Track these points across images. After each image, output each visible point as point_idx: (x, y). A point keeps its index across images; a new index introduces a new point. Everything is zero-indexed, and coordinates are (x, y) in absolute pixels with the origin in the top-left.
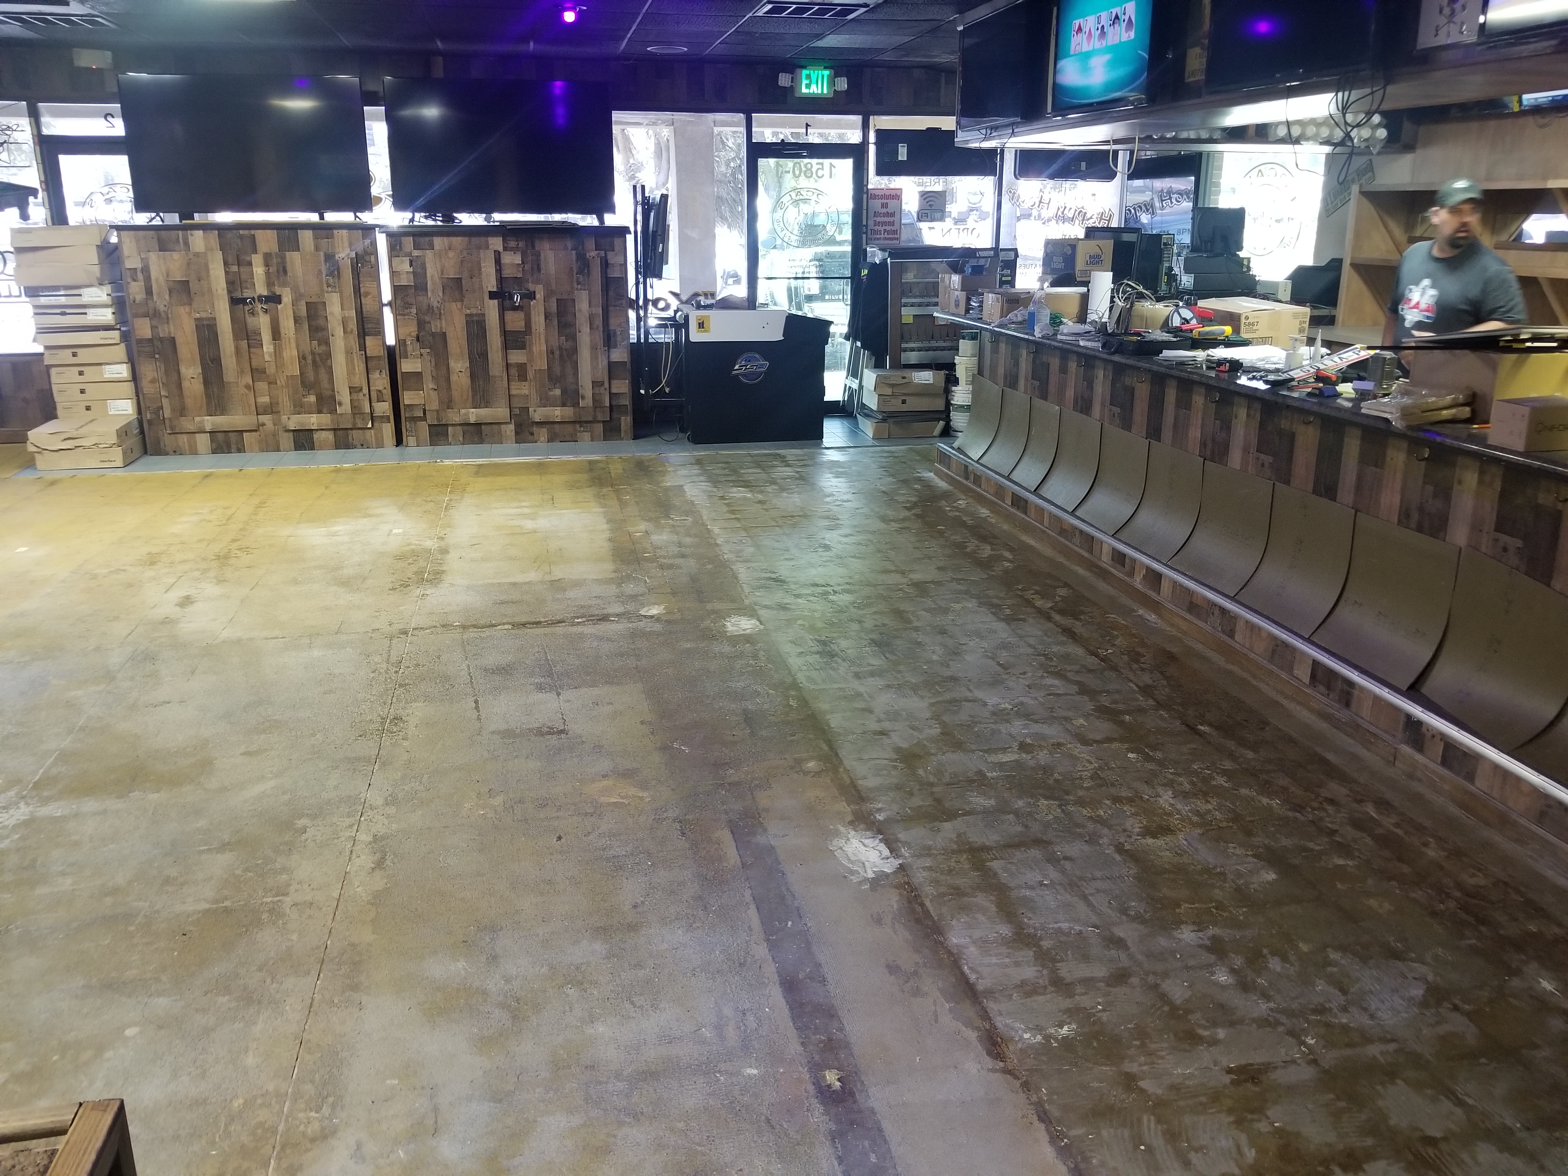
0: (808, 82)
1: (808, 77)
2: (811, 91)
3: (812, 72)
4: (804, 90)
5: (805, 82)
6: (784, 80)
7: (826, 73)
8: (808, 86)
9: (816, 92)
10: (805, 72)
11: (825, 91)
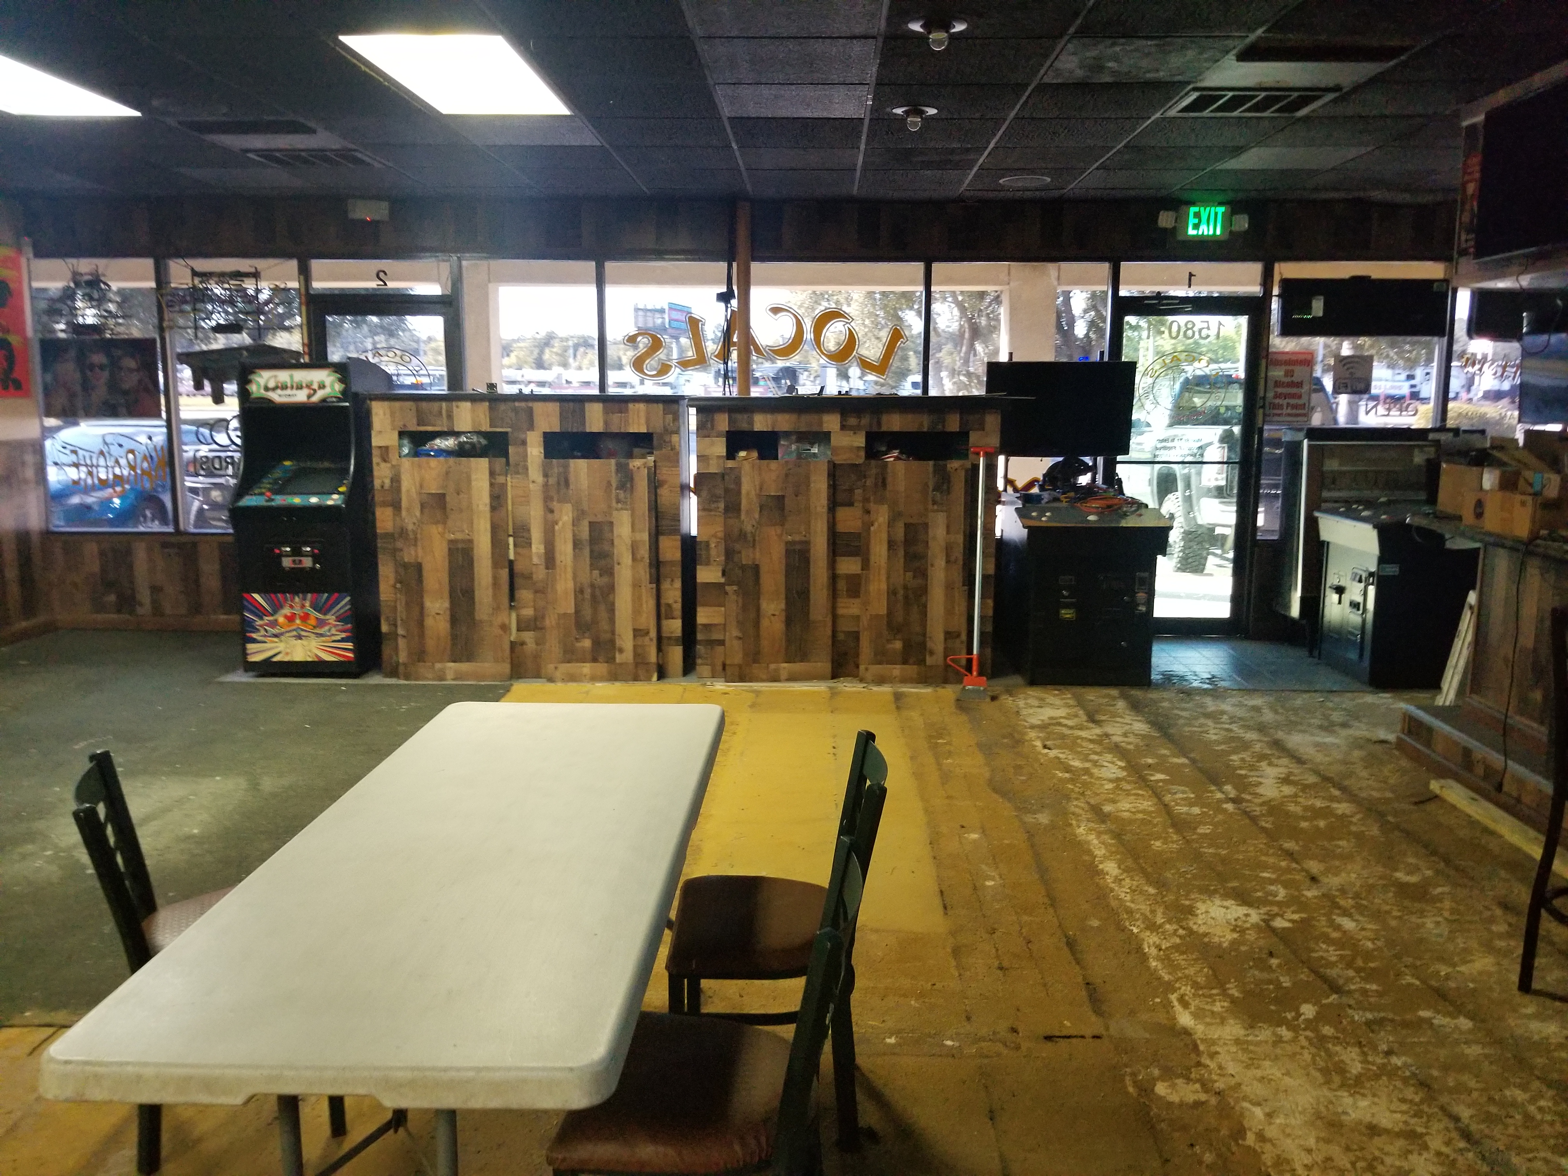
0: (1196, 221)
1: (1197, 215)
2: (1200, 233)
3: (1202, 209)
4: (1191, 232)
5: (1192, 221)
6: (1165, 220)
7: (1221, 210)
8: (1196, 226)
9: (1206, 233)
10: (1193, 210)
11: (1218, 232)
